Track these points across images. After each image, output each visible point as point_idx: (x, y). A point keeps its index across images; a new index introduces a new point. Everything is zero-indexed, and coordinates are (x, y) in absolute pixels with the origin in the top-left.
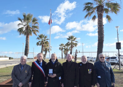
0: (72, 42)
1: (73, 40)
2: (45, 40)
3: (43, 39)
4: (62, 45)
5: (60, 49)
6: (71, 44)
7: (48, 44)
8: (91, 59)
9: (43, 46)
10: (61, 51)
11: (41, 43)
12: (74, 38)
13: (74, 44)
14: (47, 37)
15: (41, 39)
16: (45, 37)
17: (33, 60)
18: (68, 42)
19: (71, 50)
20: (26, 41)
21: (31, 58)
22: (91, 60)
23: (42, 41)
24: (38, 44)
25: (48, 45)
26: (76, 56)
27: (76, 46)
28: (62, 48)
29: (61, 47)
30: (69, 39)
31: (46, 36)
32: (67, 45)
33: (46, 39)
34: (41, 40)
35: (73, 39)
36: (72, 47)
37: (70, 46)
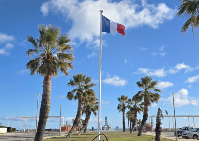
0: (146, 92)
1: (149, 87)
2: (86, 87)
3: (83, 84)
4: (123, 98)
5: (118, 108)
6: (145, 95)
7: (93, 95)
8: (195, 133)
9: (80, 102)
10: (122, 113)
11: (78, 94)
12: (152, 81)
13: (151, 96)
14: (90, 81)
15: (78, 86)
16: (87, 80)
17: (58, 132)
18: (139, 92)
19: (146, 111)
20: (44, 87)
21: (55, 130)
22: (195, 135)
23: (80, 90)
24: (70, 96)
25: (92, 99)
26: (159, 123)
27: (156, 100)
28: (124, 105)
29: (122, 104)
32: (137, 98)
33: (89, 84)
34: (76, 87)
35: (149, 84)
36: (147, 103)
37: (143, 101)
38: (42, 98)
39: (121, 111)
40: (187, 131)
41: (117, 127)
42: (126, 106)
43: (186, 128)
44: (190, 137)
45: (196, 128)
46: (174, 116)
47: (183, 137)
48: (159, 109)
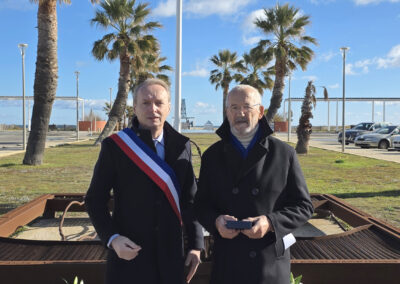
0: (281, 44)
1: (290, 32)
2: (135, 30)
4: (225, 58)
5: (213, 80)
6: (278, 52)
7: (155, 50)
8: (384, 136)
9: (125, 63)
11: (116, 45)
12: (297, 16)
13: (293, 53)
14: (146, 13)
15: (118, 25)
16: (139, 13)
18: (263, 43)
19: (279, 86)
20: (40, 28)
21: (65, 128)
22: (385, 141)
23: (123, 36)
24: (99, 50)
25: (151, 59)
26: (306, 115)
27: (303, 63)
28: (226, 73)
29: (221, 70)
30: (265, 26)
31: (139, 9)
32: (257, 56)
33: (143, 23)
34: (113, 28)
35: (290, 25)
36: (281, 70)
37: (273, 63)
38: (36, 55)
39: (220, 87)
40: (367, 133)
41: (209, 122)
42: (232, 75)
43: (366, 127)
44: (372, 145)
45: (388, 127)
46: (343, 99)
47: (357, 145)
48: (310, 83)
